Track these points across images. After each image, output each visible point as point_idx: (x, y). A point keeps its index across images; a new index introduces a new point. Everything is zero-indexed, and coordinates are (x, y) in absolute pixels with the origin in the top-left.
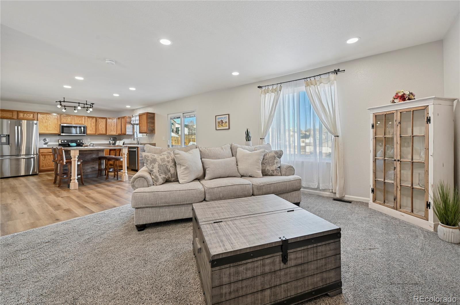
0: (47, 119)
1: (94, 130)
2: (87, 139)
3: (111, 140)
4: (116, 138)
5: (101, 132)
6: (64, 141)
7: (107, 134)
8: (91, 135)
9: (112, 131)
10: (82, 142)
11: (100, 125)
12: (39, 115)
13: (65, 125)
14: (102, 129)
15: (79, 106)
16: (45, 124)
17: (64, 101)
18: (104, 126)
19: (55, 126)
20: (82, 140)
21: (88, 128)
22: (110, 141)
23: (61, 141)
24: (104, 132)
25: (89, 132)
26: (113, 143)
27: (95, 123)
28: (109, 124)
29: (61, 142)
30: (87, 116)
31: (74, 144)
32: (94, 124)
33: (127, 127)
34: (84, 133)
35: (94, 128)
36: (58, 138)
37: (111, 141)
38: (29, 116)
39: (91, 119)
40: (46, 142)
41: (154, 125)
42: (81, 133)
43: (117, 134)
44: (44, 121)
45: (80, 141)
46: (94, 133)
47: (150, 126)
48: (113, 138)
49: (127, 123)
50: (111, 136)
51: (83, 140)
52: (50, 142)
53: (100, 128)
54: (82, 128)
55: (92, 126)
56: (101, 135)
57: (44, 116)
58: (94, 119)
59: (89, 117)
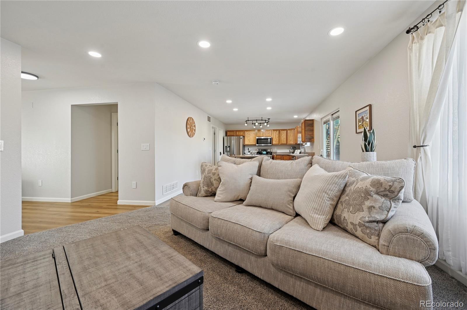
1: (278, 141)
2: (275, 148)
4: (295, 147)
5: (283, 142)
6: (260, 150)
7: (288, 144)
8: (276, 145)
9: (290, 140)
11: (282, 136)
12: (246, 132)
13: (259, 138)
14: (284, 140)
15: (257, 122)
16: (249, 138)
17: (248, 121)
18: (285, 137)
19: (254, 139)
20: (271, 149)
21: (273, 139)
22: (290, 150)
24: (285, 142)
25: (274, 143)
26: (293, 151)
27: (278, 135)
28: (289, 135)
29: (258, 151)
30: (273, 130)
31: (265, 152)
32: (278, 136)
33: (298, 136)
34: (270, 144)
35: (278, 139)
36: (256, 148)
37: (291, 150)
38: (241, 133)
39: (275, 131)
40: (249, 150)
41: (313, 133)
42: (268, 144)
43: (294, 144)
44: (248, 136)
46: (278, 143)
47: (308, 134)
48: (292, 147)
49: (298, 132)
50: (290, 145)
53: (282, 138)
54: (269, 140)
55: (276, 138)
56: (283, 145)
57: (248, 132)
58: (278, 131)
59: (274, 130)
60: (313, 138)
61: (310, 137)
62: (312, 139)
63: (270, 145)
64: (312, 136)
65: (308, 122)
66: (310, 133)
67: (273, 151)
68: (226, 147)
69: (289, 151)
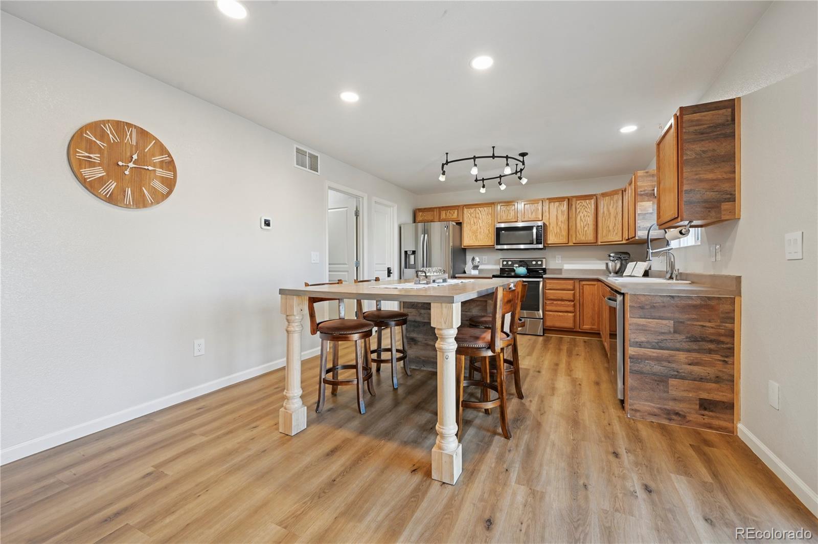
0: (476, 217)
1: (565, 233)
2: (555, 258)
3: (612, 258)
4: (627, 253)
5: (582, 238)
6: (507, 261)
7: (600, 244)
8: (557, 247)
9: (609, 231)
10: (541, 265)
11: (579, 218)
12: (465, 210)
13: (503, 225)
14: (586, 228)
16: (474, 228)
17: (447, 162)
18: (590, 220)
19: (489, 230)
20: (542, 261)
21: (550, 229)
22: (607, 264)
23: (503, 261)
24: (590, 238)
25: (551, 239)
26: (618, 267)
27: (566, 213)
28: (604, 213)
29: (503, 265)
30: (547, 199)
31: (523, 270)
32: (566, 216)
33: (638, 211)
34: (538, 242)
35: (564, 226)
36: (500, 255)
37: (610, 264)
38: (452, 215)
39: (557, 204)
40: (476, 263)
42: (532, 244)
43: (624, 242)
44: (472, 222)
45: (537, 262)
46: (565, 241)
47: (700, 182)
48: (616, 253)
49: (638, 198)
50: (609, 245)
51: (544, 260)
52: (483, 264)
53: (579, 227)
54: (535, 231)
55: (559, 223)
56: (582, 245)
57: (472, 210)
58: (565, 203)
59: (551, 200)
60: (732, 198)
61: (710, 195)
62: (725, 206)
63: (541, 246)
64: (726, 186)
65: (697, 116)
66: (710, 176)
67: (550, 268)
68: (406, 252)
69: (604, 267)
